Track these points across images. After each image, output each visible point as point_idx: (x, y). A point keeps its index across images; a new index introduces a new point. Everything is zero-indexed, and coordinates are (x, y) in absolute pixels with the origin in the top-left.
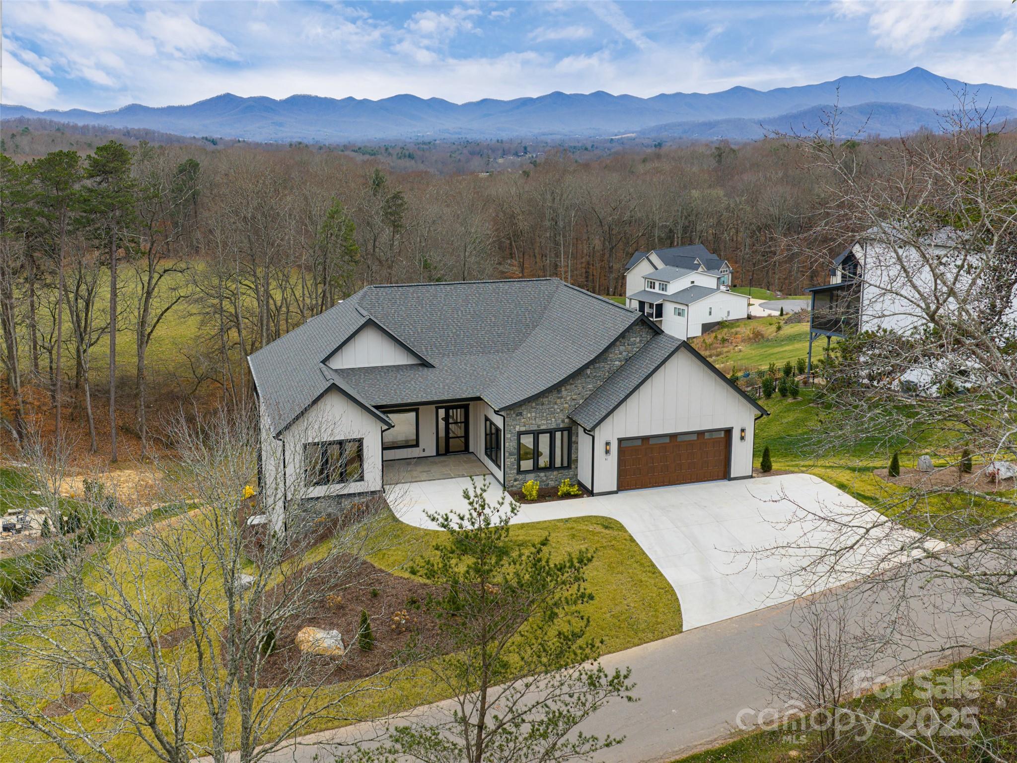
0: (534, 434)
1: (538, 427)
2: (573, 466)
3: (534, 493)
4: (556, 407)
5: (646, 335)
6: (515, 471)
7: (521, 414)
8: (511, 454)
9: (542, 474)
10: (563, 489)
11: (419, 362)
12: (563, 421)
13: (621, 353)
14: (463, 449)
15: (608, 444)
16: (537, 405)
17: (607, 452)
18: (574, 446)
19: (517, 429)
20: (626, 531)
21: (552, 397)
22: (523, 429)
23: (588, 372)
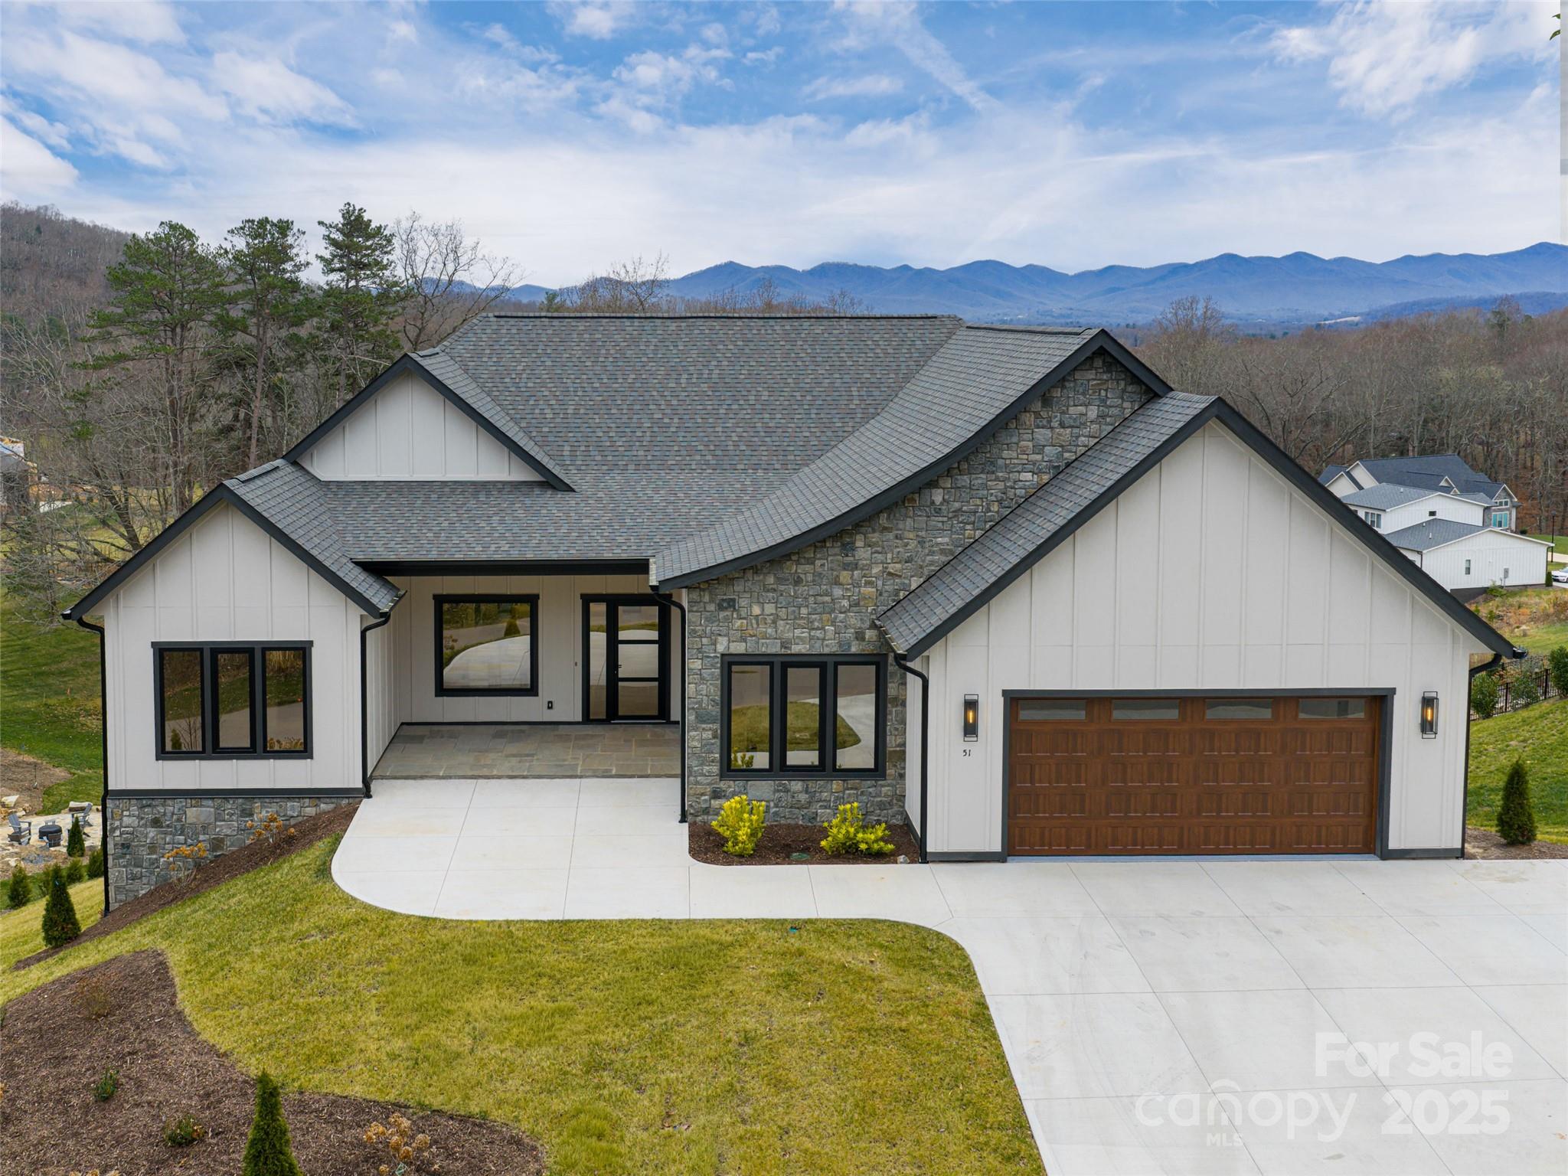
0: (771, 664)
1: (783, 646)
2: (890, 772)
3: (743, 834)
4: (838, 592)
5: (1118, 399)
6: (715, 769)
7: (731, 604)
8: (701, 718)
9: (797, 786)
10: (839, 832)
11: (537, 478)
12: (860, 636)
13: (1039, 449)
14: (655, 712)
15: (971, 705)
16: (780, 581)
17: (970, 730)
18: (893, 711)
19: (721, 648)
20: (972, 983)
21: (827, 562)
22: (739, 648)
23: (938, 496)
